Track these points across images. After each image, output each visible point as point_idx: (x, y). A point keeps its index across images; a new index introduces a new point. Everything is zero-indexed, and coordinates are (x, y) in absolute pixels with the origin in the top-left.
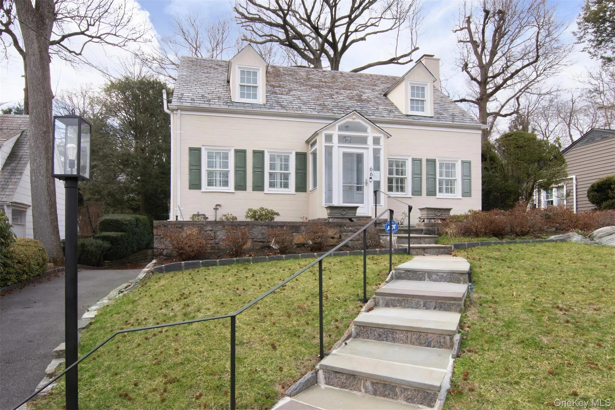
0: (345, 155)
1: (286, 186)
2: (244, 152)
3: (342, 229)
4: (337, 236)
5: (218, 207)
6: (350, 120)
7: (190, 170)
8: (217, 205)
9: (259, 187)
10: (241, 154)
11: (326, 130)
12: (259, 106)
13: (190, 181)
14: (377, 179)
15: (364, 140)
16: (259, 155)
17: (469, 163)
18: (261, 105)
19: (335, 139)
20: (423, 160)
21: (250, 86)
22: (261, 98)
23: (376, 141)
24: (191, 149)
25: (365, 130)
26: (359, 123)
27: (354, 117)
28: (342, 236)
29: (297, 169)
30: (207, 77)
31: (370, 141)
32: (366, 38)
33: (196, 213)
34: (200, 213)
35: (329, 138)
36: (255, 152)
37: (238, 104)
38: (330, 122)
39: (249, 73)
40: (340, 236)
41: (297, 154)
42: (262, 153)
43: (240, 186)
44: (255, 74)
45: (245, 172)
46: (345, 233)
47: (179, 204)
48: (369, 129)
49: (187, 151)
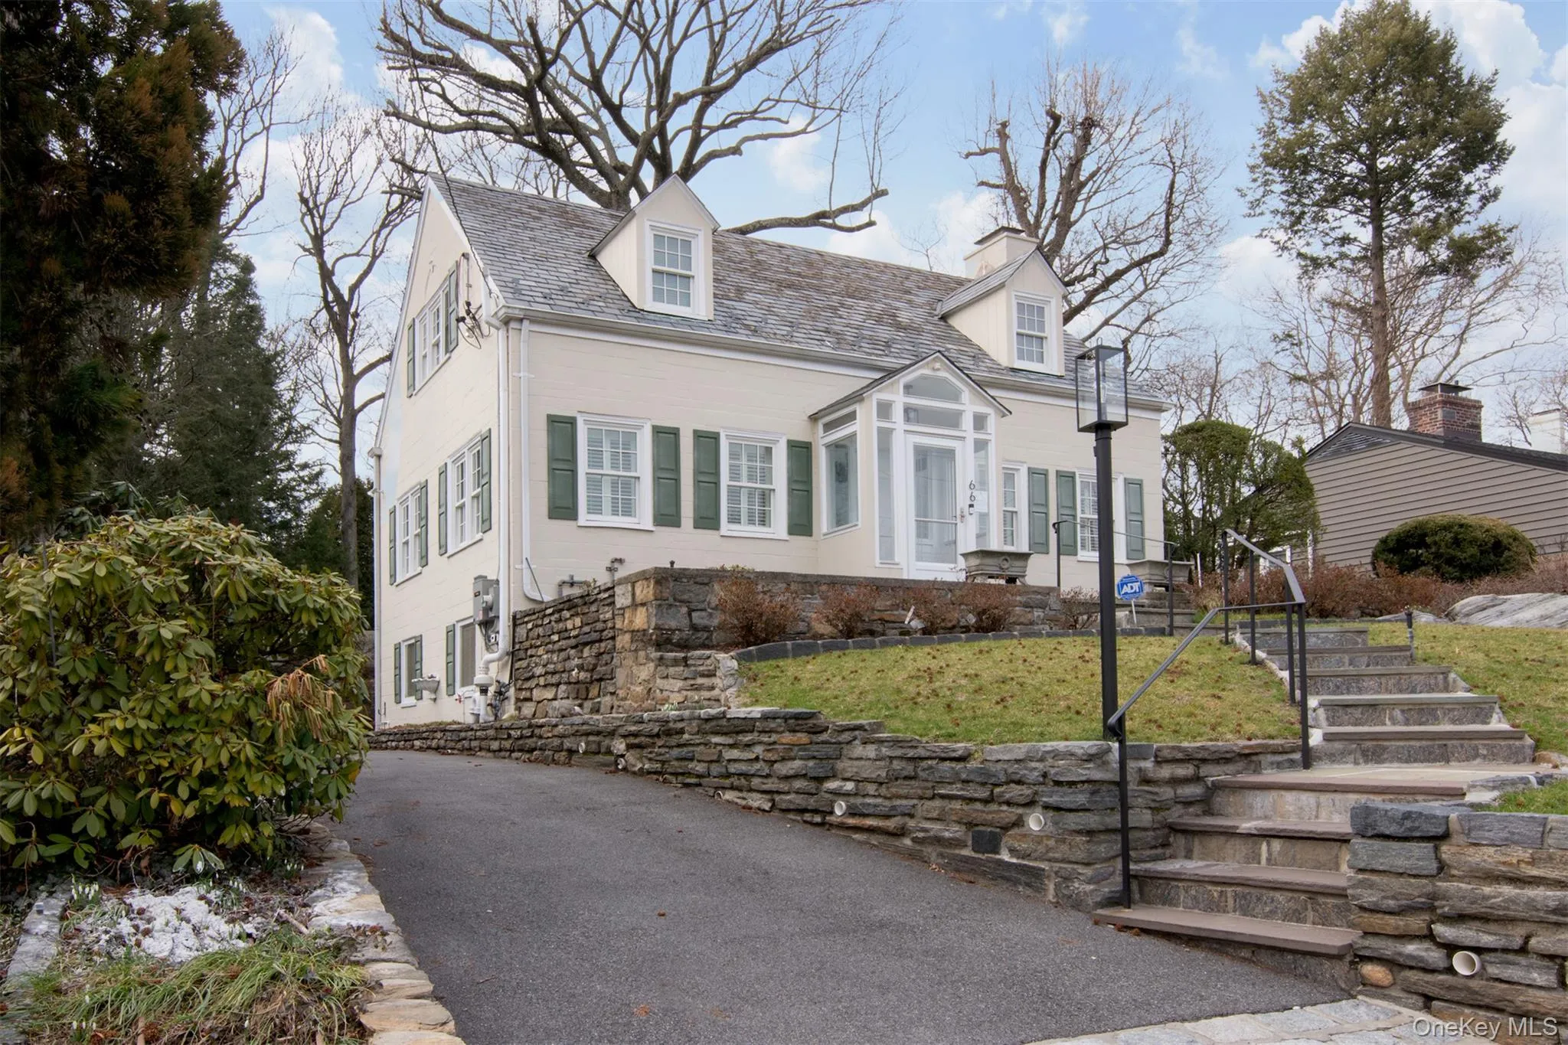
0: (919, 450)
1: (764, 520)
2: (675, 433)
5: (616, 565)
6: (926, 371)
7: (552, 471)
8: (616, 560)
9: (707, 520)
10: (666, 438)
11: (879, 391)
12: (702, 324)
13: (552, 499)
15: (952, 420)
16: (707, 441)
17: (1140, 484)
18: (703, 322)
19: (898, 413)
20: (1050, 473)
21: (675, 275)
22: (701, 305)
23: (980, 422)
24: (552, 420)
25: (955, 397)
26: (945, 380)
27: (938, 365)
29: (791, 481)
30: (531, 239)
31: (967, 422)
32: (743, 147)
33: (567, 578)
34: (576, 579)
35: (884, 410)
36: (698, 435)
37: (652, 316)
39: (673, 241)
41: (792, 445)
42: (715, 437)
43: (667, 516)
44: (687, 245)
45: (677, 481)
47: (526, 554)
48: (966, 395)
49: (542, 425)
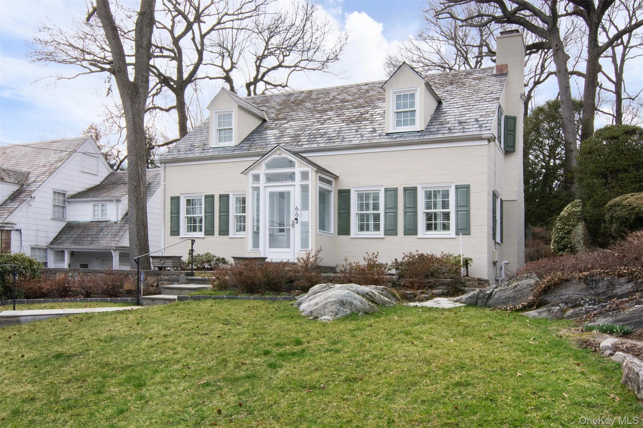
0: (272, 194)
2: (212, 197)
3: (159, 278)
4: (155, 284)
10: (210, 199)
11: (252, 169)
14: (306, 220)
15: (291, 177)
16: (225, 199)
17: (467, 187)
19: (263, 178)
20: (399, 189)
21: (226, 129)
23: (305, 176)
24: (172, 199)
25: (292, 165)
27: (279, 152)
28: (159, 284)
31: (298, 177)
35: (256, 178)
36: (221, 197)
38: (258, 158)
39: (225, 116)
40: (158, 284)
42: (227, 196)
43: (209, 231)
45: (213, 216)
46: (162, 282)
48: (296, 163)
49: (169, 201)
